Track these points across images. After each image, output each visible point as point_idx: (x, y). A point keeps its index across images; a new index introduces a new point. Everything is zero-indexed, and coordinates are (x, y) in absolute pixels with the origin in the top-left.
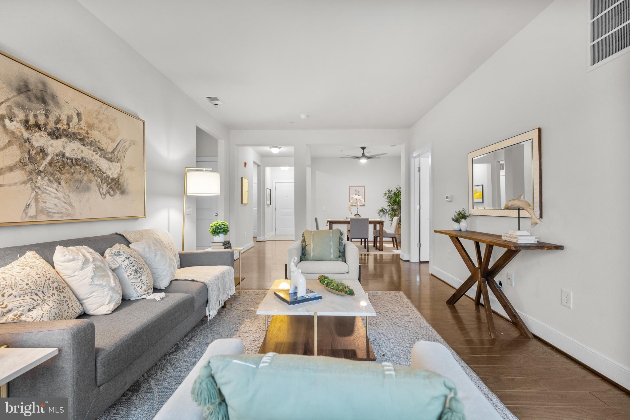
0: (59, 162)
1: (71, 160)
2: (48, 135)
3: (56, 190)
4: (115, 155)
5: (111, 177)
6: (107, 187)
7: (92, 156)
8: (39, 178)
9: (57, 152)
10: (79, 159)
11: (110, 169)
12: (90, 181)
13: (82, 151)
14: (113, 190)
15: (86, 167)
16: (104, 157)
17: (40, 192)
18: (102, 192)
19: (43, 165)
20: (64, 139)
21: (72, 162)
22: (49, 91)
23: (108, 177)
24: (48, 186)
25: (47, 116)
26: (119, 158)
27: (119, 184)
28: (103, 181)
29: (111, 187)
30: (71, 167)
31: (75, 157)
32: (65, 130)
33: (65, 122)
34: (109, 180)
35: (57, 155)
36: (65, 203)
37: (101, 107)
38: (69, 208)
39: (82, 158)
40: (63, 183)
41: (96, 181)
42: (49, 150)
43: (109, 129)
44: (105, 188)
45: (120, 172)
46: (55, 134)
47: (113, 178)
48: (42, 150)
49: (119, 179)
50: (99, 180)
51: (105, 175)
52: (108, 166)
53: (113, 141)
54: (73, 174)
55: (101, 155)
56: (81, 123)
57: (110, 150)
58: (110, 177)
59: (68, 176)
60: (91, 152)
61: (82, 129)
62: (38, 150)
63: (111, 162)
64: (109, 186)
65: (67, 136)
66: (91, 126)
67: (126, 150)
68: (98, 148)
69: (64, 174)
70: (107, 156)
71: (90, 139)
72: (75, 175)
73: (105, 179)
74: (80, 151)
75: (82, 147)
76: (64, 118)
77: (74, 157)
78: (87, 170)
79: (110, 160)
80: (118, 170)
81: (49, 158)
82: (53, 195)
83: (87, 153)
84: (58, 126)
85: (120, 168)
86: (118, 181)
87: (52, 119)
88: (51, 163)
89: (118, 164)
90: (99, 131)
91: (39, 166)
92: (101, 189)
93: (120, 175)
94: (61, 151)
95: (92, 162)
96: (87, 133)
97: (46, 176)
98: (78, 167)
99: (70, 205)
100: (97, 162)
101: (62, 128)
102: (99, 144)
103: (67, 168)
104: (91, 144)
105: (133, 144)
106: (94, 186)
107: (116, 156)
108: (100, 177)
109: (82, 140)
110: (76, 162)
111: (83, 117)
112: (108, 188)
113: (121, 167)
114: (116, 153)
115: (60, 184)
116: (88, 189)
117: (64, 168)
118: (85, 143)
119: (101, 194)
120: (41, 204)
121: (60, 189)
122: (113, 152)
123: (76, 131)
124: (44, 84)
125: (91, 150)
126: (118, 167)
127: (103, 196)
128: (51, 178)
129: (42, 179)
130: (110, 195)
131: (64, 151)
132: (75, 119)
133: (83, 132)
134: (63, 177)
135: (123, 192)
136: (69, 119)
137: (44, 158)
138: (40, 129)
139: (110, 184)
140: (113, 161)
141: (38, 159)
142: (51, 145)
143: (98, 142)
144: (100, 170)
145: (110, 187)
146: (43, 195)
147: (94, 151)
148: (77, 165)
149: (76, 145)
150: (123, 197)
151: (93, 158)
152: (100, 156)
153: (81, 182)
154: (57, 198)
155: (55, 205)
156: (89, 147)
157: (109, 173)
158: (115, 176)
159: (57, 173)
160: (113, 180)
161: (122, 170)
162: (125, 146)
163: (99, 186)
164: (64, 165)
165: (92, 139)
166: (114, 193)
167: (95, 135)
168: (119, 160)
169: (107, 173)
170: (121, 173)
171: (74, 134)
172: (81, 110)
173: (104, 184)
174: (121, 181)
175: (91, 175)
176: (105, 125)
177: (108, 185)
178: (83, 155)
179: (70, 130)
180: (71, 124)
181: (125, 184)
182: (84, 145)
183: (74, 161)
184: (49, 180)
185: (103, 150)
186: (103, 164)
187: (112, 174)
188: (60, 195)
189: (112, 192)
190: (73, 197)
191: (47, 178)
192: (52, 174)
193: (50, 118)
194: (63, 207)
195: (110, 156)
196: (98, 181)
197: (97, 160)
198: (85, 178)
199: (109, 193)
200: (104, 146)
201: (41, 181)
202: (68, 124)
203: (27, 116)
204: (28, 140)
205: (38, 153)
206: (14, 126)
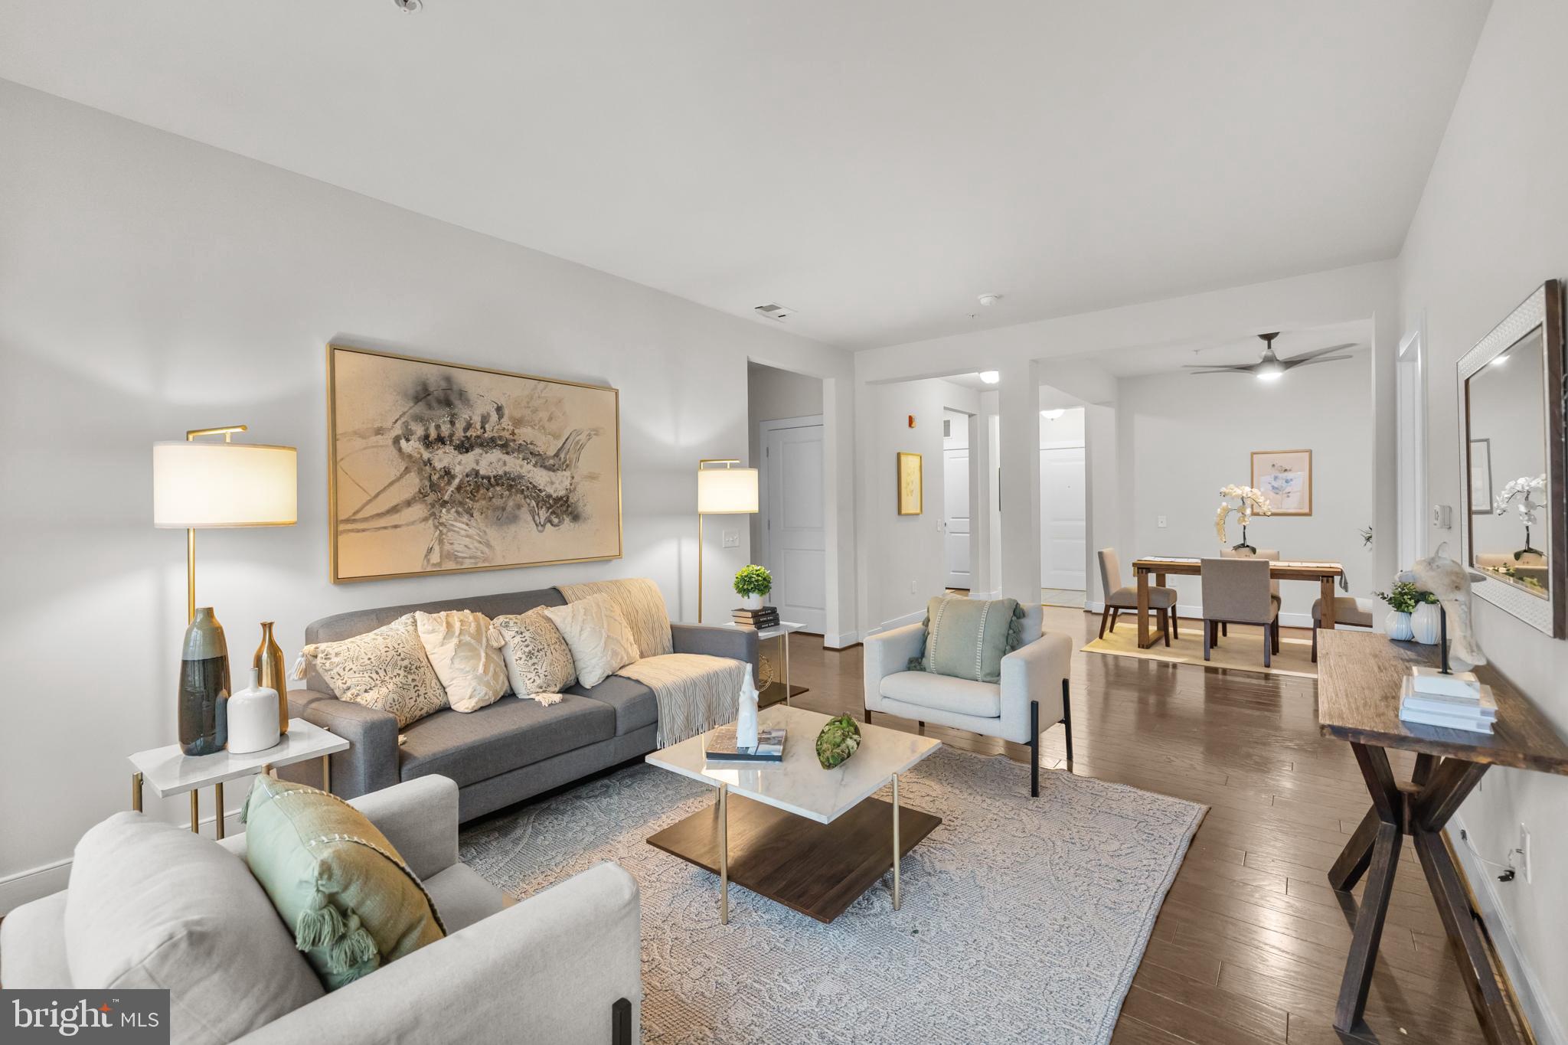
0: (470, 485)
1: (489, 478)
2: (455, 449)
3: (467, 525)
4: (560, 459)
5: (554, 495)
6: (547, 513)
7: (521, 467)
8: (444, 510)
9: (467, 470)
10: (501, 476)
11: (552, 483)
12: (519, 507)
13: (505, 464)
14: (557, 516)
15: (511, 485)
16: (541, 466)
17: (445, 531)
18: (538, 522)
19: (449, 492)
20: (478, 451)
21: (489, 481)
22: (455, 387)
23: (549, 496)
24: (456, 520)
25: (452, 423)
26: (568, 462)
27: (568, 506)
28: (540, 505)
29: (553, 513)
30: (488, 490)
31: (495, 473)
32: (478, 437)
33: (478, 426)
34: (551, 501)
35: (467, 476)
36: (480, 542)
37: (535, 388)
38: (486, 550)
39: (505, 473)
40: (476, 514)
41: (529, 505)
42: (458, 471)
43: (550, 419)
44: (543, 514)
45: (571, 484)
46: (464, 447)
47: (557, 497)
48: (448, 473)
49: (568, 498)
50: (533, 503)
51: (544, 493)
52: (548, 479)
53: (556, 437)
54: (491, 499)
55: (536, 463)
56: (502, 421)
57: (551, 452)
58: (552, 496)
59: (484, 502)
60: (520, 462)
61: (504, 429)
62: (442, 473)
63: (554, 471)
64: (550, 510)
65: (481, 445)
66: (518, 422)
67: (582, 447)
68: (531, 453)
69: (477, 501)
70: (547, 464)
71: (517, 443)
72: (494, 500)
73: (543, 500)
74: (501, 463)
75: (506, 457)
76: (477, 420)
77: (491, 474)
78: (514, 490)
79: (551, 469)
80: (567, 483)
81: (456, 481)
82: (463, 532)
83: (514, 464)
84: (468, 434)
85: (569, 478)
86: (567, 501)
87: (460, 425)
88: (459, 488)
89: (567, 473)
90: (532, 426)
91: (443, 495)
92: (537, 517)
93: (570, 491)
94: (473, 469)
95: (521, 477)
96: (513, 434)
97: (453, 507)
98: (498, 488)
99: (488, 545)
100: (530, 475)
101: (475, 434)
102: (531, 447)
103: (482, 491)
104: (520, 449)
105: (595, 434)
106: (525, 514)
107: (562, 460)
108: (534, 498)
109: (504, 446)
110: (496, 481)
111: (506, 412)
112: (548, 514)
113: (573, 478)
114: (562, 456)
115: (472, 516)
116: (514, 519)
117: (477, 492)
118: (509, 450)
119: (536, 524)
120: (447, 547)
121: (473, 523)
122: (557, 455)
123: (496, 435)
124: (448, 379)
125: (518, 458)
126: (567, 478)
127: (540, 528)
128: (460, 509)
129: (448, 511)
130: (552, 525)
131: (477, 468)
132: (494, 417)
133: (506, 434)
134: (477, 505)
135: (576, 518)
136: (485, 419)
137: (449, 483)
138: (444, 443)
139: (551, 506)
140: (558, 470)
141: (442, 485)
142: (460, 463)
143: (531, 444)
144: (534, 486)
145: (551, 513)
146: (449, 534)
147: (523, 459)
148: (498, 484)
149: (496, 455)
150: (577, 525)
151: (521, 471)
152: (534, 466)
153: (504, 509)
154: (468, 536)
155: (466, 546)
156: (515, 455)
157: (550, 490)
158: (562, 493)
159: (468, 500)
160: (558, 499)
161: (574, 481)
162: (579, 440)
163: (533, 514)
164: (478, 487)
165: (521, 442)
166: (560, 522)
167: (525, 434)
168: (567, 466)
169: (547, 489)
170: (573, 486)
171: (493, 439)
172: (502, 402)
173: (542, 508)
174: (571, 500)
175: (519, 496)
176: (544, 415)
177: (548, 509)
178: (507, 469)
179: (486, 435)
180: (487, 426)
181: (581, 504)
182: (507, 453)
183: (492, 480)
184: (457, 512)
185: (540, 455)
186: (540, 477)
187: (555, 492)
188: (472, 531)
189: (556, 521)
190: (492, 534)
191: (454, 510)
192: (461, 504)
193: (457, 425)
194: (477, 549)
195: (551, 462)
196: (532, 505)
197: (529, 472)
198: (511, 503)
199: (550, 522)
200: (541, 449)
201: (447, 515)
202: (483, 427)
203: (427, 429)
204: (429, 462)
205: (441, 477)
206: (411, 447)
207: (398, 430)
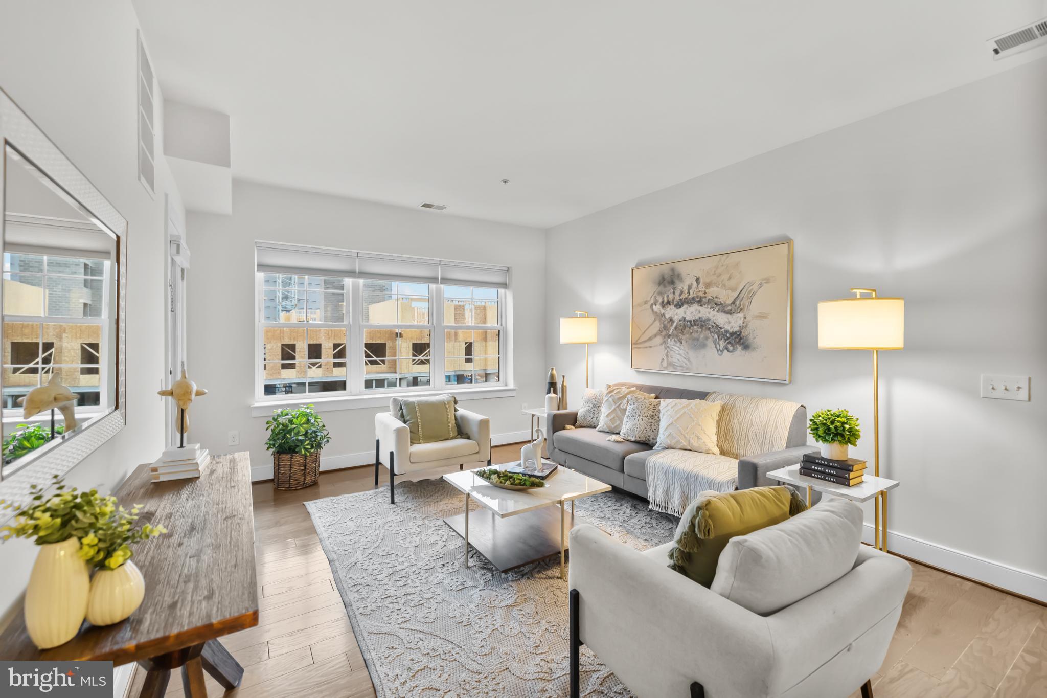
0: (681, 326)
1: (690, 321)
2: (675, 307)
3: (679, 348)
4: (736, 306)
5: (731, 331)
6: (725, 342)
7: (709, 313)
8: (669, 340)
9: (680, 318)
10: (697, 320)
11: (729, 323)
12: (707, 338)
13: (700, 312)
14: (732, 345)
15: (703, 325)
16: (722, 312)
17: (669, 350)
18: (718, 349)
19: (671, 330)
20: (685, 306)
21: (691, 323)
22: (676, 273)
23: (727, 331)
24: (674, 345)
25: (674, 293)
26: (742, 307)
27: (741, 339)
28: (720, 337)
29: (729, 343)
30: (690, 328)
31: (694, 318)
32: (686, 298)
33: (686, 292)
34: (728, 335)
35: (680, 321)
36: (685, 359)
37: (720, 260)
38: (688, 363)
39: (700, 318)
40: (683, 342)
41: (713, 337)
42: (676, 319)
43: (730, 278)
44: (722, 343)
45: (744, 323)
46: (679, 306)
47: (733, 331)
48: (671, 320)
49: (741, 332)
50: (716, 336)
51: (723, 330)
52: (727, 320)
53: (733, 290)
54: (691, 333)
55: (719, 309)
56: (699, 286)
57: (729, 301)
58: (729, 331)
59: (687, 335)
60: (708, 310)
61: (700, 291)
62: (669, 320)
63: (731, 314)
64: (727, 341)
65: (687, 303)
66: (708, 285)
67: (754, 294)
68: (716, 304)
69: (684, 335)
70: (726, 309)
71: (707, 298)
72: (693, 334)
73: (722, 334)
74: (698, 312)
75: (700, 308)
76: (686, 288)
77: (692, 319)
78: (704, 328)
79: (730, 313)
80: (740, 322)
81: (675, 324)
82: (677, 352)
83: (705, 312)
84: (681, 298)
85: (742, 319)
86: (739, 335)
87: (677, 293)
88: (676, 328)
89: (741, 315)
90: (717, 286)
91: (669, 332)
92: (718, 346)
93: (742, 327)
94: (683, 317)
95: (709, 319)
96: (705, 293)
97: (673, 338)
98: (695, 327)
99: (689, 360)
100: (714, 318)
101: (684, 297)
102: (716, 299)
103: (687, 329)
104: (709, 302)
105: (766, 283)
106: (710, 343)
107: (738, 305)
108: (716, 333)
109: (700, 302)
110: (694, 323)
111: (701, 281)
112: (726, 344)
113: (745, 318)
114: (737, 303)
115: (681, 343)
116: (704, 346)
117: (684, 330)
118: (702, 303)
119: (718, 350)
120: (670, 359)
121: (682, 347)
122: (733, 303)
123: (695, 295)
124: (673, 270)
125: (707, 308)
126: (741, 318)
127: (720, 353)
128: (676, 339)
129: (671, 340)
130: (728, 351)
131: (685, 316)
132: (695, 284)
133: (701, 294)
134: (684, 337)
135: (746, 347)
136: (690, 287)
137: (672, 325)
138: (670, 304)
139: (728, 338)
140: (734, 313)
141: (669, 326)
142: (677, 314)
143: (716, 297)
144: (717, 326)
145: (728, 343)
146: (671, 352)
147: (711, 308)
148: (695, 325)
149: (695, 306)
150: (747, 353)
151: (709, 316)
152: (718, 312)
153: (698, 339)
154: (679, 354)
155: (678, 360)
156: (706, 306)
157: (727, 327)
158: (736, 329)
159: (680, 334)
160: (733, 334)
161: (746, 320)
162: (752, 289)
163: (715, 343)
164: (685, 327)
165: (710, 297)
166: (734, 349)
167: (713, 292)
168: (741, 310)
169: (725, 326)
170: (745, 324)
171: (693, 298)
172: (699, 275)
173: (721, 339)
174: (743, 334)
175: (708, 332)
176: (725, 277)
177: (726, 340)
178: (700, 315)
179: (690, 297)
180: (690, 291)
181: (751, 337)
182: (701, 306)
183: (692, 322)
184: (675, 341)
185: (721, 304)
186: (721, 319)
187: (731, 328)
188: (681, 352)
189: (731, 348)
190: (692, 354)
191: (673, 340)
192: (677, 336)
193: (676, 294)
194: (683, 362)
195: (729, 308)
196: (715, 337)
197: (714, 316)
198: (702, 336)
199: (727, 349)
200: (722, 300)
201: (670, 342)
202: (689, 292)
203: (663, 298)
204: (664, 315)
205: (668, 322)
206: (657, 308)
207: (652, 301)
